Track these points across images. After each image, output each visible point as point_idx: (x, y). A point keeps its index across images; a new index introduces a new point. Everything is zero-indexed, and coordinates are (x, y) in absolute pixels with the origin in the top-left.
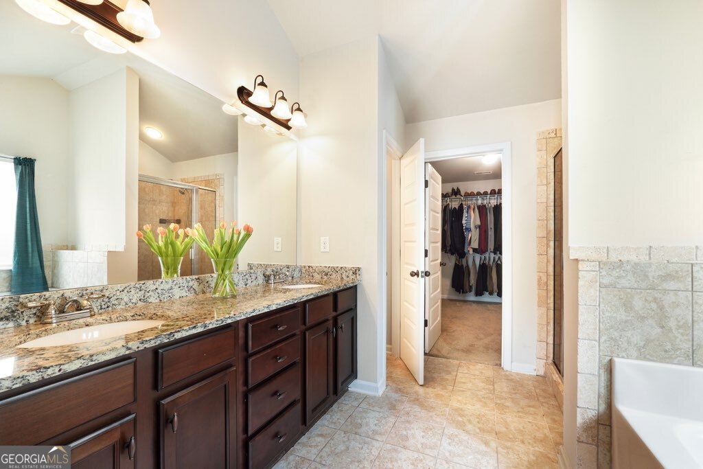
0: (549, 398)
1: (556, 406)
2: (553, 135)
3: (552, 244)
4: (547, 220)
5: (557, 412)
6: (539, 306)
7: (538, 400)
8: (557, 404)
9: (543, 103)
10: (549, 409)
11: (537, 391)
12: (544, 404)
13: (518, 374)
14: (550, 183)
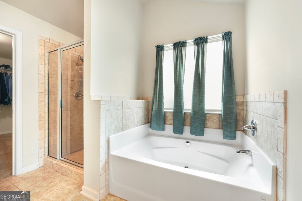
0: (54, 173)
1: (61, 175)
2: (48, 41)
3: (47, 96)
4: (44, 84)
5: (63, 177)
6: (40, 129)
7: (51, 178)
8: (59, 174)
9: (42, 21)
10: (59, 178)
11: (46, 174)
12: (55, 178)
13: (28, 173)
14: (46, 65)
